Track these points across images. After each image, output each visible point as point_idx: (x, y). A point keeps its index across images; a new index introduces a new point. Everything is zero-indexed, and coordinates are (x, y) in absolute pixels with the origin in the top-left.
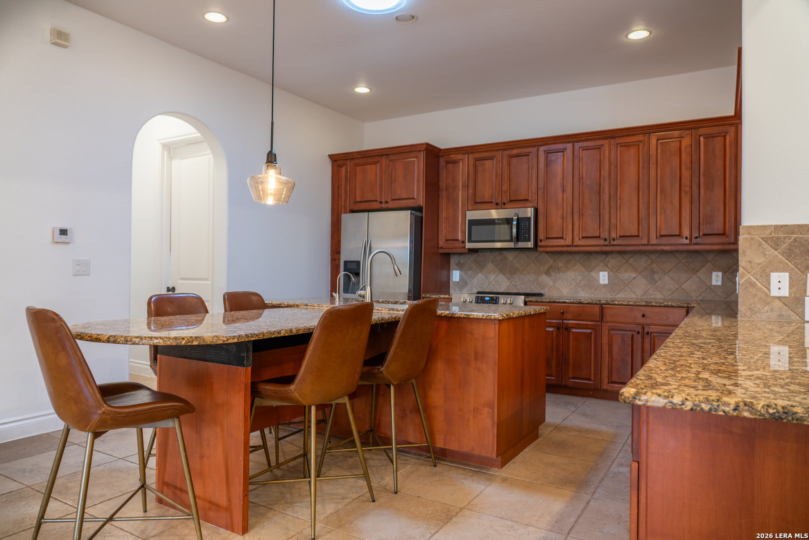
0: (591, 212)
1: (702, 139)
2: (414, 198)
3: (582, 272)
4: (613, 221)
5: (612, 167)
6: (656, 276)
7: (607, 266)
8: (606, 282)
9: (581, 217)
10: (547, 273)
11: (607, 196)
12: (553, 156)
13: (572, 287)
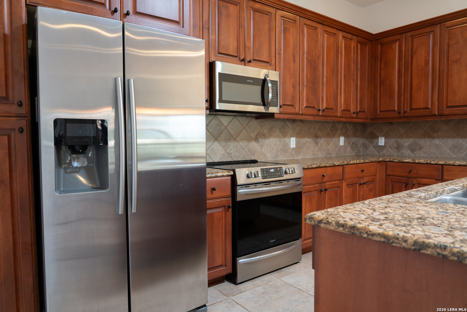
3: (280, 138)
6: (318, 140)
7: (295, 133)
8: (294, 146)
12: (287, 24)
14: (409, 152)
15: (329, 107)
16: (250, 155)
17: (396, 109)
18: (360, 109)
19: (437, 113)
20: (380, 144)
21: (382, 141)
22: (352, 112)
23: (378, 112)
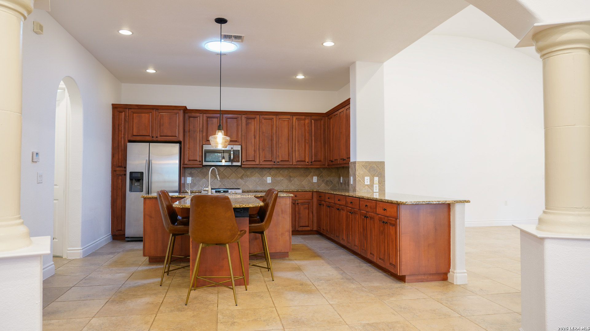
0: (268, 149)
1: (313, 121)
2: (176, 136)
3: (259, 177)
4: (278, 153)
5: (277, 129)
6: (292, 179)
7: (270, 174)
8: (270, 182)
9: (263, 151)
10: (242, 178)
11: (275, 142)
12: (250, 120)
13: (254, 185)
16: (237, 186)
18: (314, 159)
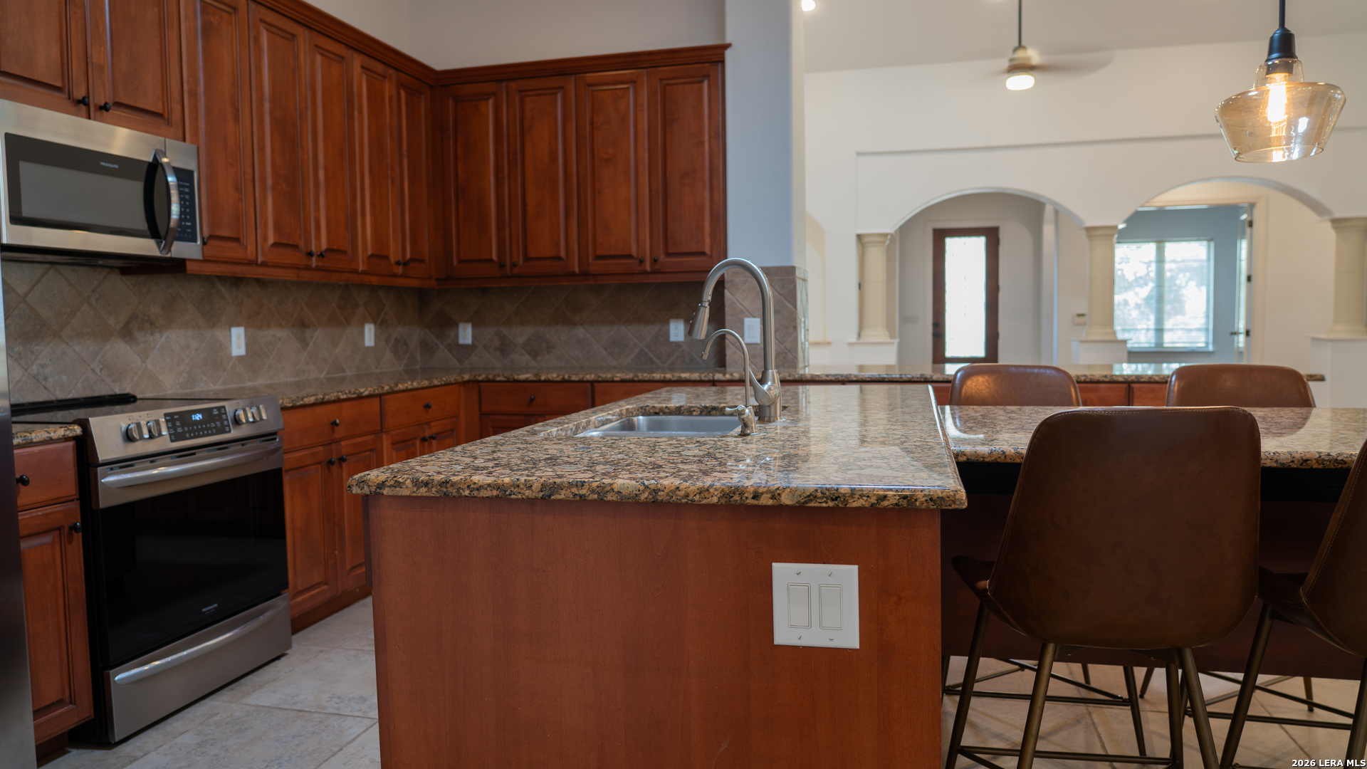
1: (403, 95)
7: (241, 313)
8: (243, 352)
12: (214, 14)
14: (527, 357)
15: (335, 247)
16: (108, 380)
17: (494, 257)
18: (411, 254)
19: (577, 270)
20: (461, 341)
21: (466, 334)
22: (393, 260)
23: (455, 263)
